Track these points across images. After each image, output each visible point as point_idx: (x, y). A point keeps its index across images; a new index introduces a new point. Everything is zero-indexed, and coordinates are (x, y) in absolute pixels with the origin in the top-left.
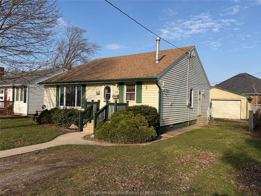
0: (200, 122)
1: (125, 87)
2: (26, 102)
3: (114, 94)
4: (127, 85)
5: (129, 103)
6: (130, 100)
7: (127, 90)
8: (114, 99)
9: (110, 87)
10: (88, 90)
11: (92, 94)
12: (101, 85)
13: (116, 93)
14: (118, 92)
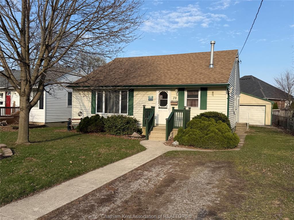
0: (240, 129)
1: (186, 93)
2: (43, 108)
3: (172, 100)
4: (188, 91)
5: (191, 110)
6: (192, 106)
7: (188, 96)
8: (172, 105)
9: (167, 92)
10: (137, 95)
11: (142, 100)
12: (155, 90)
13: (174, 98)
14: (177, 98)
